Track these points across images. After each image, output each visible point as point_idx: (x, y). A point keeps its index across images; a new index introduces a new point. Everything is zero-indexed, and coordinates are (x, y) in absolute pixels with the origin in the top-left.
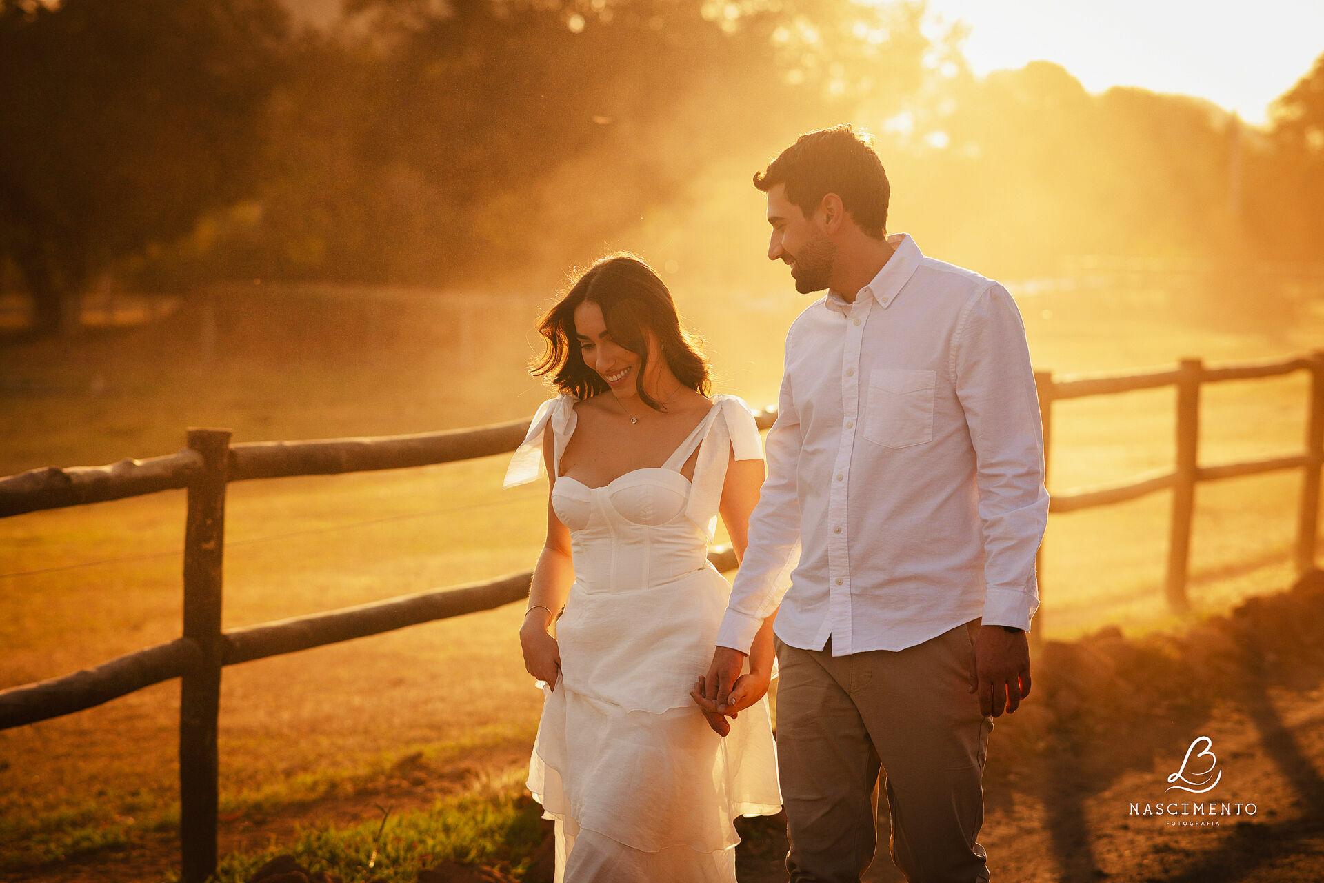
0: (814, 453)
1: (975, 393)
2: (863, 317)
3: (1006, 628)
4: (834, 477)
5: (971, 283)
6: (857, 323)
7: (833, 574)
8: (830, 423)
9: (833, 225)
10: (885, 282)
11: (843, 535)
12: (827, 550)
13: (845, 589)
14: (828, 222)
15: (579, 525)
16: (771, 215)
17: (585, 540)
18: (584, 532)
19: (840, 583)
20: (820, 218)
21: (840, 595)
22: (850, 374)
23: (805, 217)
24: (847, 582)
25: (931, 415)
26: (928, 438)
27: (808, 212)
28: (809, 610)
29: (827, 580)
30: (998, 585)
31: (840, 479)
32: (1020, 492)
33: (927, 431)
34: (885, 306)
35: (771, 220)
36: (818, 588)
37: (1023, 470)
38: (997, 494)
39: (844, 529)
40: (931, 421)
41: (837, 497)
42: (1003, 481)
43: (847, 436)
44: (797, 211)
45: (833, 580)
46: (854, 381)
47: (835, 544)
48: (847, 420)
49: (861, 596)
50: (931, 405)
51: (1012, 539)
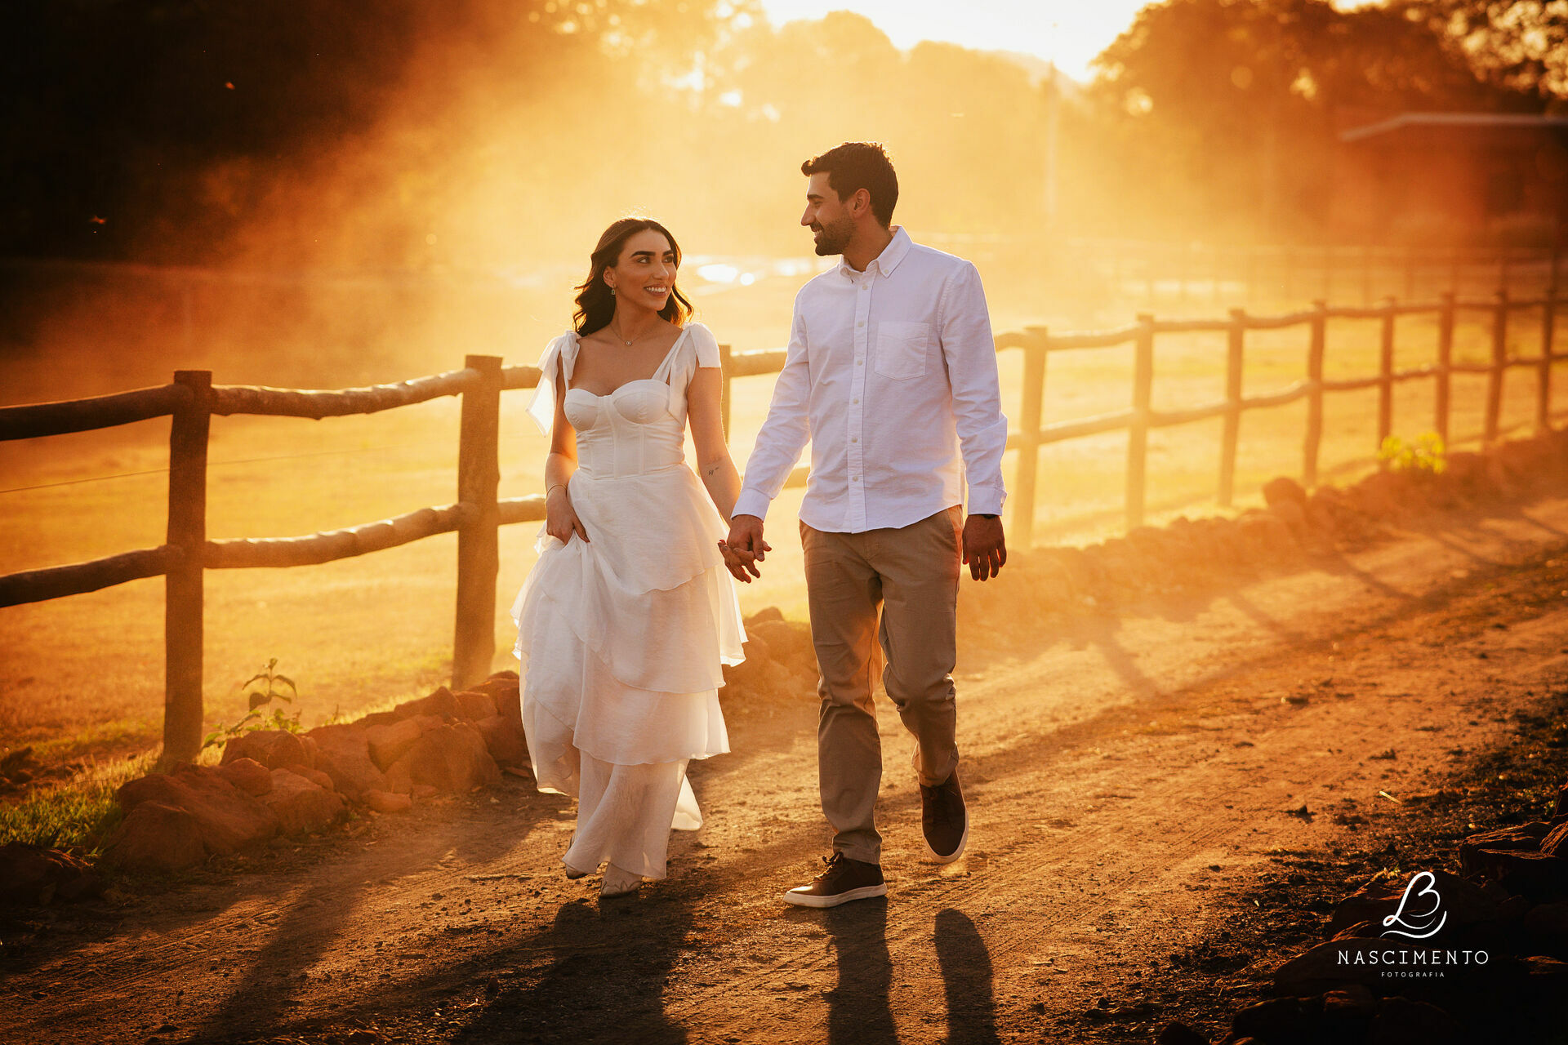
0: (829, 384)
1: (954, 343)
2: (870, 284)
3: (985, 516)
4: (851, 401)
5: (953, 263)
6: (865, 288)
7: (851, 473)
8: (843, 358)
9: (859, 211)
10: (889, 258)
11: (859, 444)
12: (847, 455)
13: (860, 484)
14: (855, 208)
15: (584, 426)
16: (811, 194)
17: (591, 438)
18: (591, 431)
19: (855, 480)
20: (851, 204)
21: (856, 488)
22: (861, 325)
23: (840, 200)
24: (861, 479)
25: (924, 356)
26: (922, 373)
27: (843, 197)
28: (832, 502)
29: (846, 478)
30: (977, 484)
31: (856, 402)
32: (986, 415)
33: (921, 367)
34: (887, 276)
35: (810, 197)
36: (842, 485)
37: (987, 398)
38: (969, 418)
39: (860, 440)
40: (925, 360)
41: (855, 415)
42: (973, 407)
43: (858, 371)
44: (835, 194)
45: (850, 478)
46: (865, 329)
47: (854, 452)
48: (856, 359)
49: (870, 489)
50: (925, 349)
51: (984, 450)
